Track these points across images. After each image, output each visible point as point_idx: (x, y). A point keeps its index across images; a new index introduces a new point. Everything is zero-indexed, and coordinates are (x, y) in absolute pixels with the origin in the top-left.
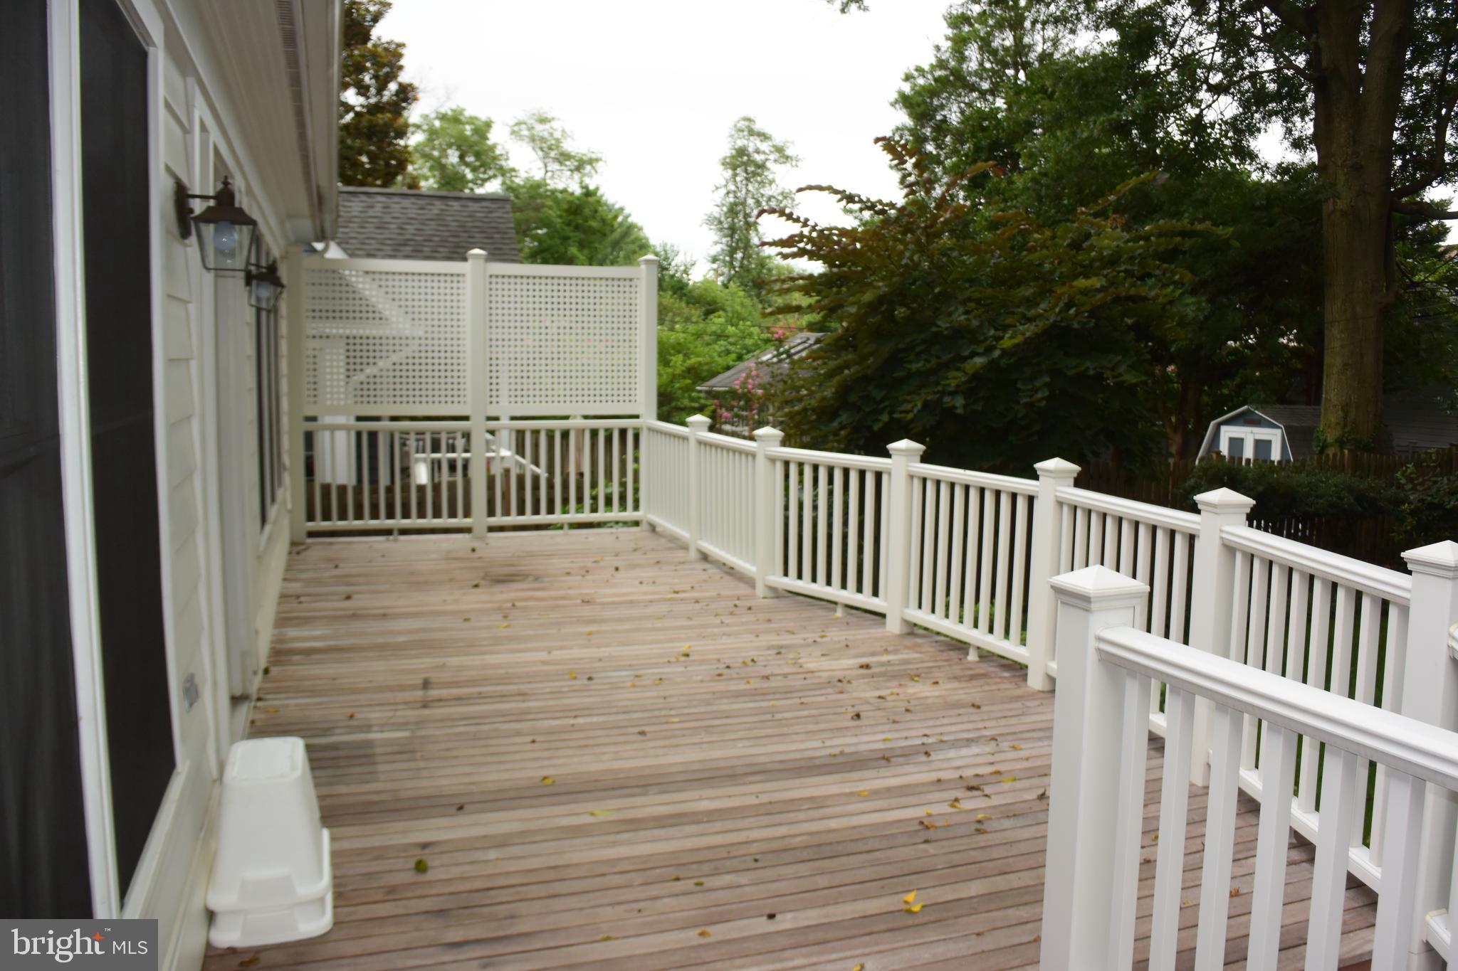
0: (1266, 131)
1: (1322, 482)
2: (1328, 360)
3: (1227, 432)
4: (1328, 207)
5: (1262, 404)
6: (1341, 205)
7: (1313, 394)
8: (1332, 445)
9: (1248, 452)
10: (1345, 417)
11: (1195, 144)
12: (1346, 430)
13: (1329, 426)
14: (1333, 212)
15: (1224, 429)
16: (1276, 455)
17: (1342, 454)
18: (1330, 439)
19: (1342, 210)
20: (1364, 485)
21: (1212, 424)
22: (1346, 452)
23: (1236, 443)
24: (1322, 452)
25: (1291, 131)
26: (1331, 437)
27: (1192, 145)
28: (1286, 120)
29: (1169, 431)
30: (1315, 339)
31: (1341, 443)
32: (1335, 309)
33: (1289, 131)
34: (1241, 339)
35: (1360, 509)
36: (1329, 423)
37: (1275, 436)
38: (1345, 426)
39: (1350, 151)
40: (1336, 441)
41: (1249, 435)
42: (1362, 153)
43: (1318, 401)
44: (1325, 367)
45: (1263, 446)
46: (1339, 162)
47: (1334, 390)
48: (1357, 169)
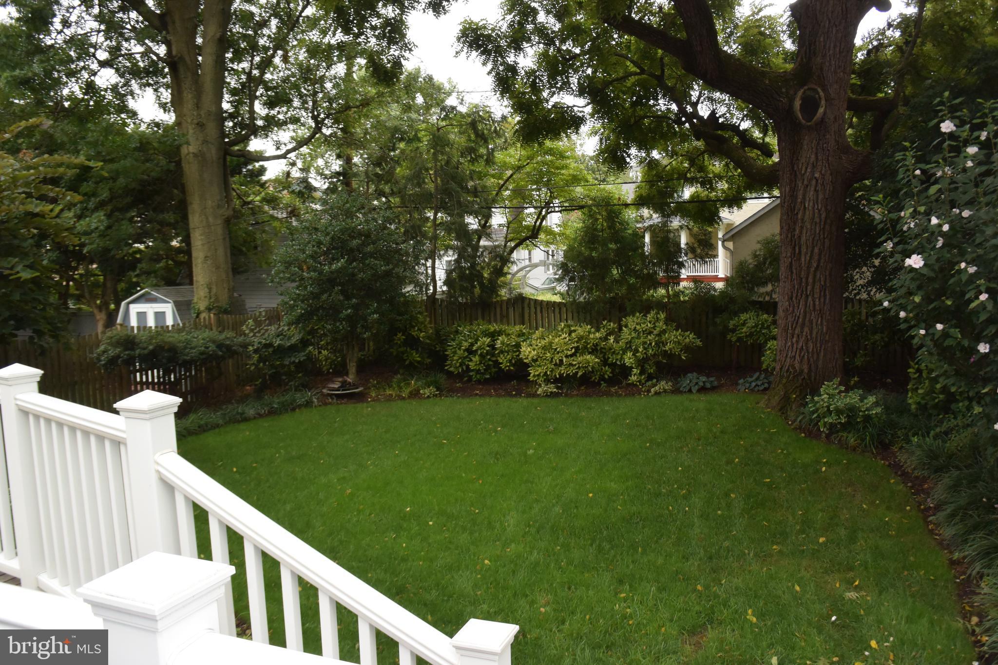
0: (143, 97)
1: (194, 338)
2: (194, 254)
3: (135, 309)
4: (184, 150)
5: (156, 286)
6: (192, 149)
7: (190, 279)
8: (203, 312)
9: (151, 322)
10: (210, 292)
11: (94, 102)
12: (212, 300)
13: (200, 299)
14: (188, 154)
15: (132, 306)
16: (169, 322)
17: (209, 317)
18: (202, 308)
19: (193, 153)
20: (223, 336)
21: (123, 303)
22: (212, 315)
23: (142, 316)
24: (197, 317)
25: (160, 97)
26: (202, 306)
27: (92, 103)
28: (156, 90)
29: (96, 311)
30: (187, 240)
31: (209, 309)
32: (195, 220)
33: (158, 97)
34: (144, 243)
35: (220, 353)
36: (200, 297)
37: (168, 309)
38: (210, 298)
39: (195, 113)
40: (206, 308)
41: (150, 309)
42: (203, 116)
43: (191, 283)
44: (193, 259)
45: (160, 316)
46: (189, 121)
47: (201, 273)
48: (201, 125)
